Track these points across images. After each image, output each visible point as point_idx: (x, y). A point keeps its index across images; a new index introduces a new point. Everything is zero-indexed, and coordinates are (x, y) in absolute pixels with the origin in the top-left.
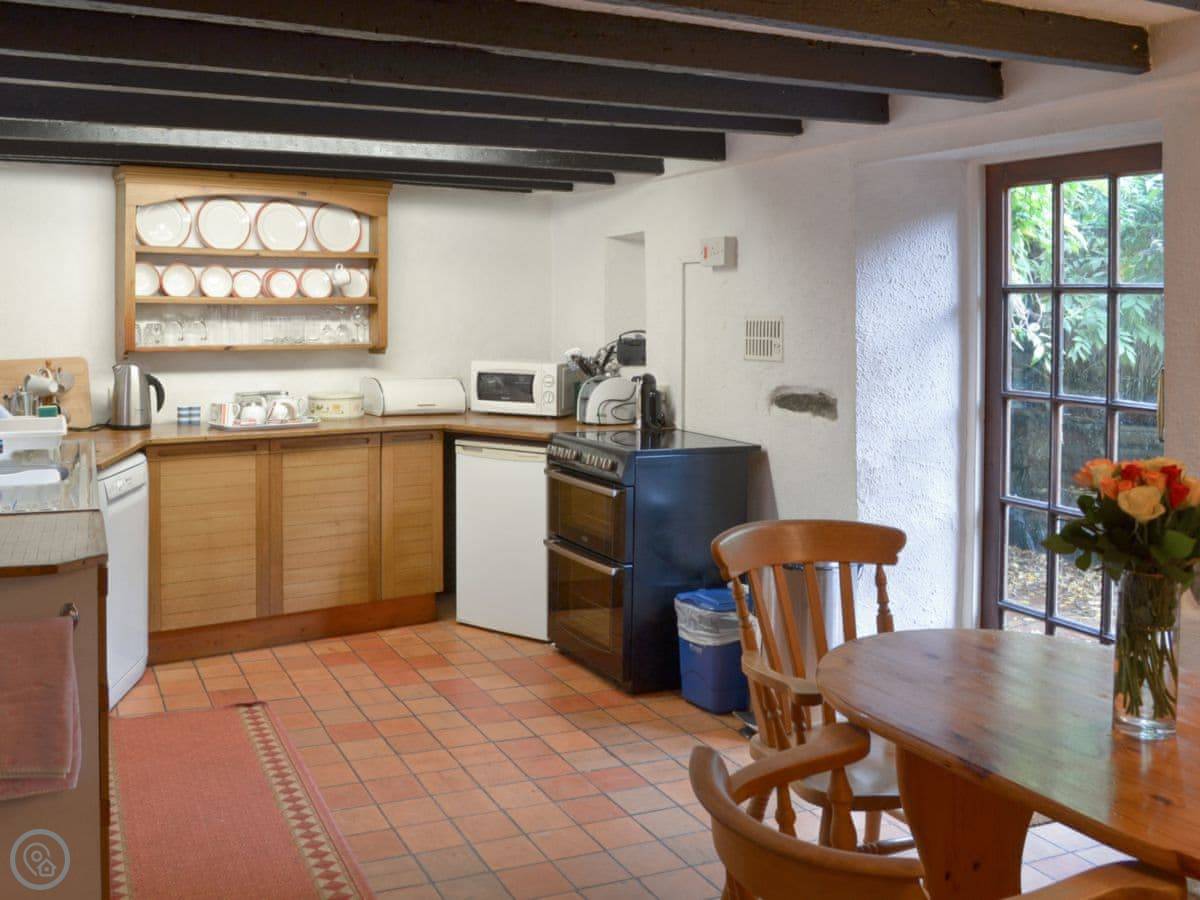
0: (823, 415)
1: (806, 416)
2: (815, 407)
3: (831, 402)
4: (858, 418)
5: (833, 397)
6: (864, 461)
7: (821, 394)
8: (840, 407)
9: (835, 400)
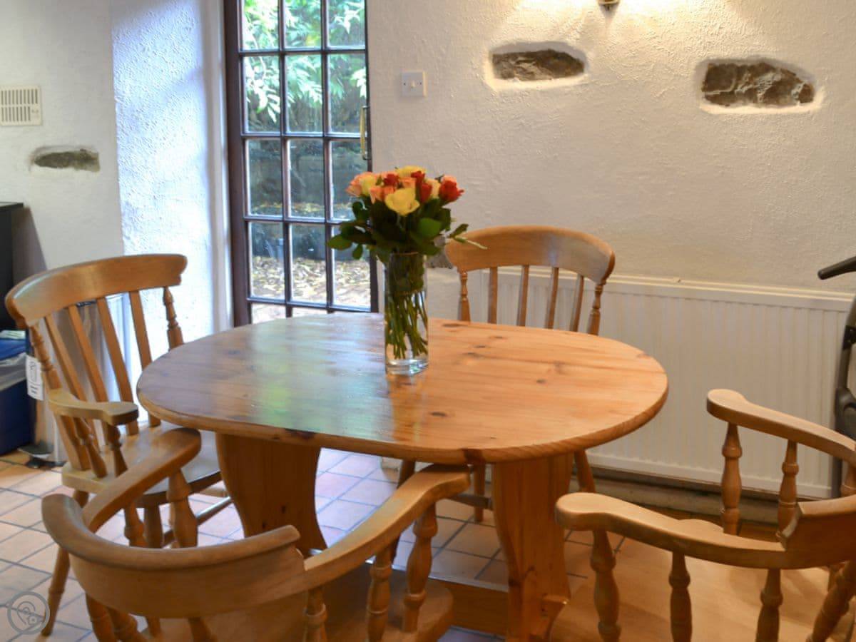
0: (86, 169)
1: (69, 172)
2: (76, 162)
3: (93, 156)
4: (120, 168)
5: (93, 151)
6: (127, 203)
7: (82, 150)
8: (101, 159)
9: (97, 154)
